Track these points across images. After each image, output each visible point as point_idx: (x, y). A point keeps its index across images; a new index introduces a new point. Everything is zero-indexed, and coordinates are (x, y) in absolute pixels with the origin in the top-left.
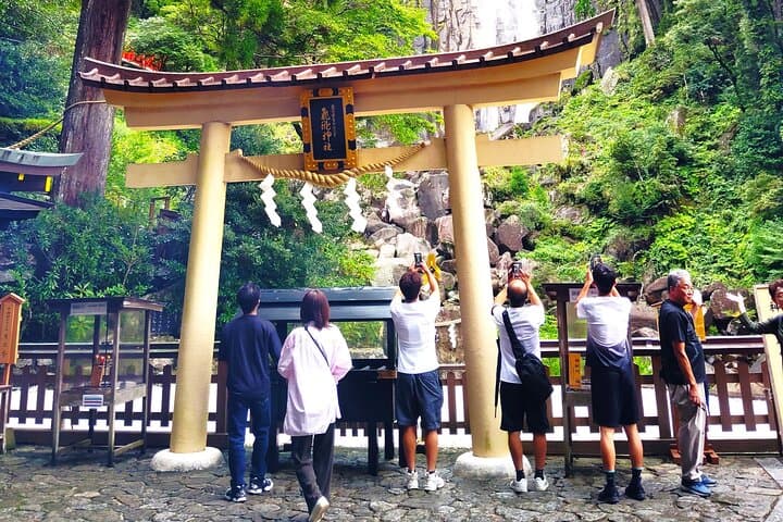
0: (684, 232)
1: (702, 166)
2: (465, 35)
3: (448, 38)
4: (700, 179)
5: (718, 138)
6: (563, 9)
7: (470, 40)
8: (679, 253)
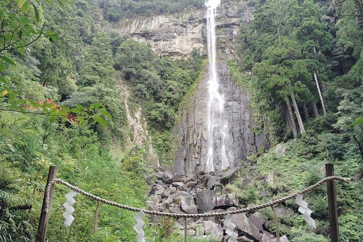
0: (353, 224)
1: (351, 189)
2: (200, 133)
3: (193, 133)
4: (352, 196)
5: (352, 176)
6: (240, 125)
7: (202, 135)
8: (354, 235)
